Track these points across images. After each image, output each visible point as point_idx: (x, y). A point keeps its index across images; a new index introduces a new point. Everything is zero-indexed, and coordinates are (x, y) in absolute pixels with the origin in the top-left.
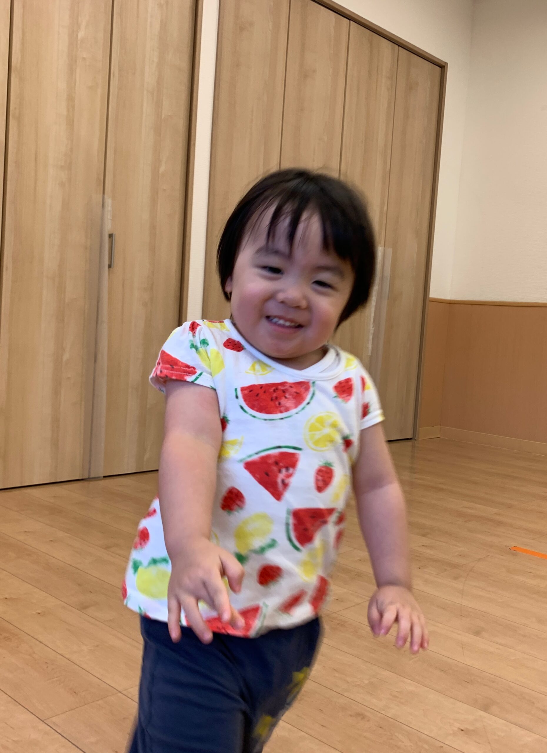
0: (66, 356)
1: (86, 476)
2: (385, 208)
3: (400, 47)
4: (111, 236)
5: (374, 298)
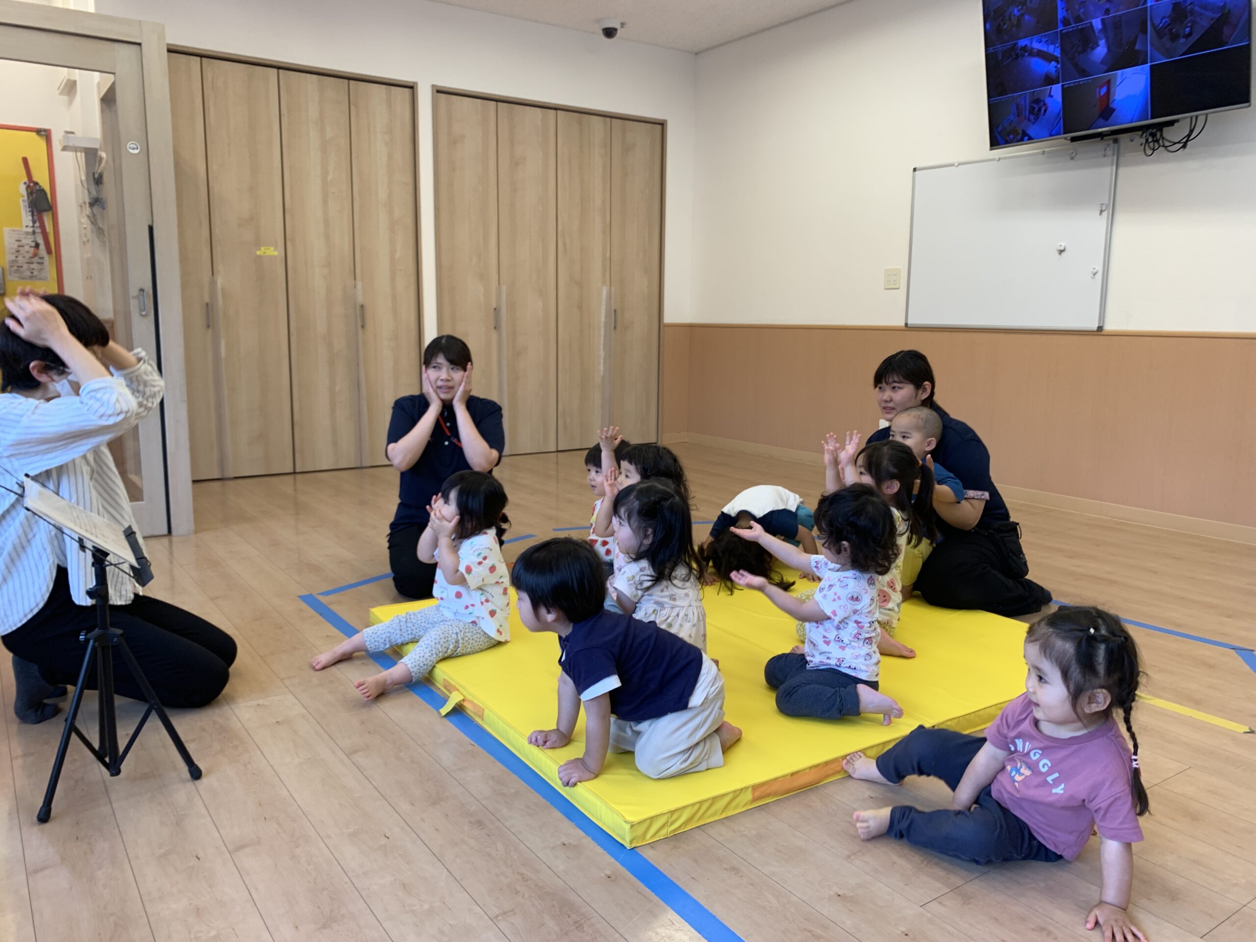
0: (338, 388)
1: (359, 465)
2: (608, 254)
3: (612, 119)
4: (362, 306)
5: (603, 329)
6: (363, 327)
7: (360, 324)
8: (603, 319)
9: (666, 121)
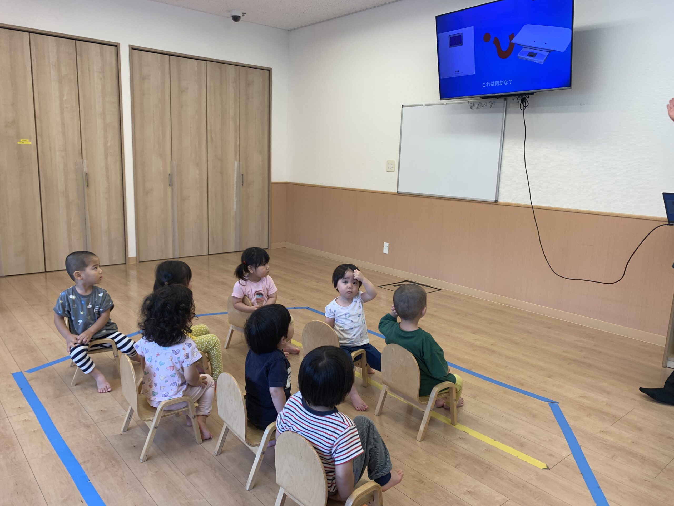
0: (72, 222)
2: (238, 143)
3: (240, 67)
4: (87, 174)
5: (235, 185)
6: (87, 186)
7: (85, 185)
8: (235, 180)
9: (272, 68)
